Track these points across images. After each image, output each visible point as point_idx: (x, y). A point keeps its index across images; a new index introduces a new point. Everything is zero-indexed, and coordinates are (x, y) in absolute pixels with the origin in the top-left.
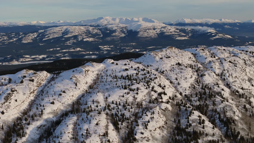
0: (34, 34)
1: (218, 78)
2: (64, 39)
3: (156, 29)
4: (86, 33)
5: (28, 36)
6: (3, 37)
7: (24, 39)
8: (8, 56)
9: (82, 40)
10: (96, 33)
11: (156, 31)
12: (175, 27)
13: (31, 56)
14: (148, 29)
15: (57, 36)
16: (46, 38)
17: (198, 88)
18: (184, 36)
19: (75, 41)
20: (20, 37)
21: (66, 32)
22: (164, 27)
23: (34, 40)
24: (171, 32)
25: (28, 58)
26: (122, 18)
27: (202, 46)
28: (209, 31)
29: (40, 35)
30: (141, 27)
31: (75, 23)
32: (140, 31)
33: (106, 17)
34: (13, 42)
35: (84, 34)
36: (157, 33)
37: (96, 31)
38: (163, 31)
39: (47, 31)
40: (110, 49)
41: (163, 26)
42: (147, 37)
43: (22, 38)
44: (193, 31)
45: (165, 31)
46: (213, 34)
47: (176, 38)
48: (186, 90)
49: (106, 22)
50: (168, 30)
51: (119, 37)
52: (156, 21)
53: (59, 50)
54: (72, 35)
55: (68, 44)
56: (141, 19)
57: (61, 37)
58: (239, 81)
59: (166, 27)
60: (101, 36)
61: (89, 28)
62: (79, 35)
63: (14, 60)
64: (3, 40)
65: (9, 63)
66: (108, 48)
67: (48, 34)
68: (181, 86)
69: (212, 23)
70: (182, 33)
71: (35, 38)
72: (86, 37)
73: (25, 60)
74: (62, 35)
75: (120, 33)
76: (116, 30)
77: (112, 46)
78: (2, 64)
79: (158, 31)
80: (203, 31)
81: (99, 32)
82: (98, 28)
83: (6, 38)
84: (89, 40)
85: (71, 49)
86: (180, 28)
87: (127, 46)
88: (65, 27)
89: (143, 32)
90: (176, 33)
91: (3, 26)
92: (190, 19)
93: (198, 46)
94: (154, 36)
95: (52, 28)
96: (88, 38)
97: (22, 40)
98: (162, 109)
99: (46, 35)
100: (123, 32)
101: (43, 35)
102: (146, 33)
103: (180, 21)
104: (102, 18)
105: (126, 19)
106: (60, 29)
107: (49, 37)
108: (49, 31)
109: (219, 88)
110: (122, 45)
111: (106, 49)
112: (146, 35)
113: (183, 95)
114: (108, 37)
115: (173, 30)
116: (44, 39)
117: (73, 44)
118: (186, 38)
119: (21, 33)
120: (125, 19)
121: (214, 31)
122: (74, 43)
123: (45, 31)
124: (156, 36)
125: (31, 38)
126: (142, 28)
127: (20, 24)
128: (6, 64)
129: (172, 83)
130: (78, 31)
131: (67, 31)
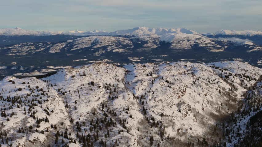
0: (62, 44)
1: (136, 101)
2: (92, 50)
3: (190, 40)
4: (116, 44)
5: (56, 46)
6: (30, 46)
7: (51, 49)
8: (32, 67)
9: (111, 51)
10: (127, 44)
11: (190, 43)
12: (210, 39)
13: (55, 67)
14: (182, 41)
15: (86, 47)
16: (74, 48)
17: (100, 113)
18: (219, 48)
19: (104, 52)
20: (47, 47)
21: (95, 43)
22: (199, 39)
23: (62, 50)
24: (206, 44)
25: (52, 69)
26: (159, 29)
27: (237, 59)
28: (246, 43)
29: (69, 45)
30: (175, 38)
31: (110, 33)
32: (173, 42)
33: (142, 28)
34: (40, 51)
35: (114, 44)
36: (191, 45)
37: (127, 41)
38: (197, 42)
39: (75, 41)
40: (140, 61)
41: (197, 38)
42: (180, 49)
43: (49, 48)
44: (229, 43)
45: (200, 42)
46: (251, 47)
47: (211, 50)
48: (81, 116)
49: (142, 32)
50: (203, 42)
51: (151, 48)
52: (194, 32)
53: (86, 60)
54: (102, 45)
55: (96, 55)
56: (179, 30)
57: (90, 47)
58: (163, 105)
59: (201, 38)
60: (132, 47)
61: (120, 39)
62: (109, 46)
63: (36, 71)
64: (30, 50)
65: (30, 74)
66: (137, 59)
67: (77, 44)
68: (77, 110)
69: (253, 35)
70: (218, 45)
71: (63, 48)
72: (116, 47)
73: (47, 70)
74: (91, 46)
75: (151, 44)
76: (148, 41)
77: (142, 58)
78: (23, 75)
79: (192, 43)
80: (240, 43)
81: (130, 43)
82: (130, 39)
83: (33, 48)
84: (119, 51)
85: (98, 61)
86: (215, 39)
87: (158, 58)
88: (95, 38)
89: (177, 43)
90: (211, 45)
91: (36, 35)
92: (230, 31)
93: (233, 59)
94: (187, 48)
95: (81, 38)
96: (117, 49)
97: (49, 50)
98: (29, 140)
99: (74, 45)
100: (156, 43)
101: (71, 45)
102: (179, 44)
103: (220, 32)
104: (138, 28)
105: (163, 30)
106: (89, 40)
107: (77, 47)
108: (77, 41)
109: (127, 114)
110: (153, 56)
111: (135, 60)
112: (179, 47)
113: (74, 122)
114: (139, 48)
115: (208, 42)
116: (72, 50)
117: (101, 55)
118: (221, 51)
119: (49, 43)
120: (161, 30)
121: (251, 43)
122: (103, 54)
123: (73, 41)
124: (190, 48)
125: (59, 48)
126: (175, 40)
127: (53, 34)
128: (26, 74)
129: (67, 108)
130: (108, 41)
131: (96, 41)
